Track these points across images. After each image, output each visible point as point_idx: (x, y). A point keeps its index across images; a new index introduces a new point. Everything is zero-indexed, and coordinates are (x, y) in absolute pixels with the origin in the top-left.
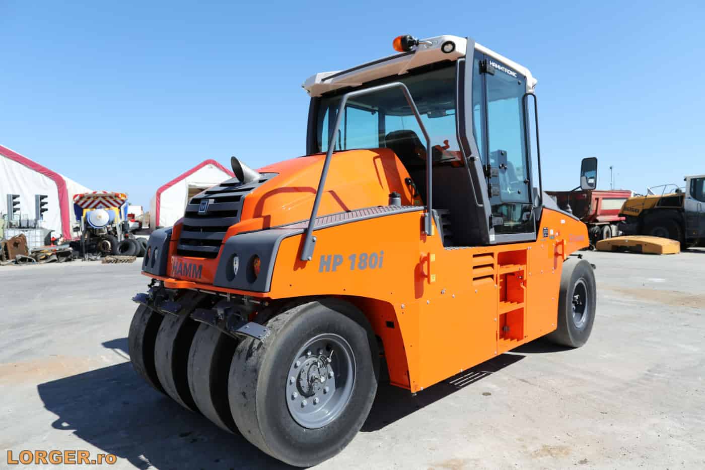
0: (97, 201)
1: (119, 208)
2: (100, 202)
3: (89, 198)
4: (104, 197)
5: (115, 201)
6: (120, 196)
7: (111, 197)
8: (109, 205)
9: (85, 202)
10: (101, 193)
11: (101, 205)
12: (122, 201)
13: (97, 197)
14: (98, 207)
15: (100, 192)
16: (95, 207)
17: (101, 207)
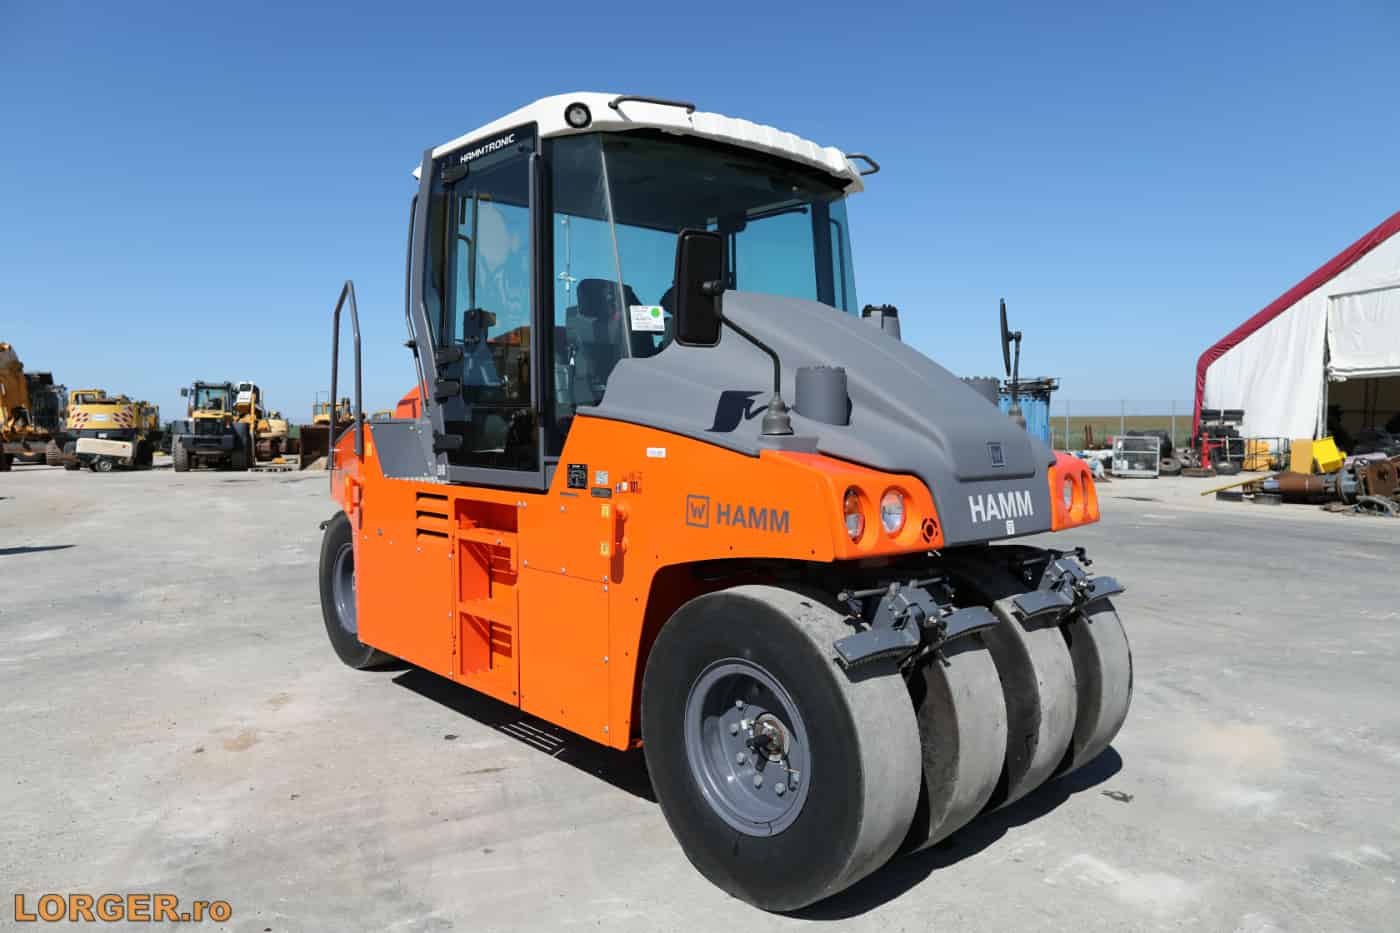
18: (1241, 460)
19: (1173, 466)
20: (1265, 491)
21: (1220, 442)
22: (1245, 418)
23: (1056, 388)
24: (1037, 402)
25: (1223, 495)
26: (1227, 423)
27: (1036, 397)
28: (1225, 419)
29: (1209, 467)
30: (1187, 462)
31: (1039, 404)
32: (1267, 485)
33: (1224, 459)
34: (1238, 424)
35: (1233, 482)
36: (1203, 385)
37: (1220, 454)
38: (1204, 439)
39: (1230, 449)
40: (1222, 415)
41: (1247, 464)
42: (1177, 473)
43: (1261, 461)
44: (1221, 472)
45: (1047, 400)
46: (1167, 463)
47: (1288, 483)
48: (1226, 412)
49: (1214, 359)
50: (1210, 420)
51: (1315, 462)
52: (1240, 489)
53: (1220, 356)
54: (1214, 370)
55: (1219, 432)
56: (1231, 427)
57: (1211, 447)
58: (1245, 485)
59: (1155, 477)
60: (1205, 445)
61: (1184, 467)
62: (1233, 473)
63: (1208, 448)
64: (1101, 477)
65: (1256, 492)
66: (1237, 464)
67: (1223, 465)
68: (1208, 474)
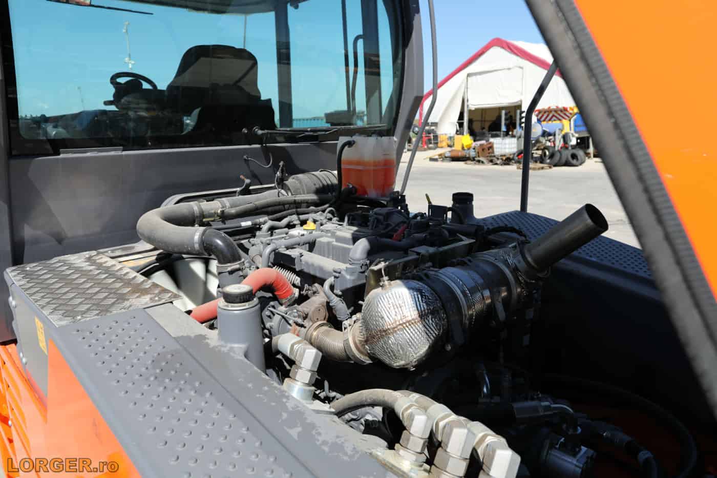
0: (551, 115)
1: (570, 120)
2: (553, 116)
3: (545, 112)
4: (556, 111)
5: (565, 114)
6: (569, 109)
7: (561, 111)
8: (560, 118)
9: (543, 115)
10: (555, 107)
11: (554, 118)
12: (571, 114)
13: (551, 111)
14: (553, 119)
15: (553, 107)
16: (550, 120)
17: (555, 120)
18: (437, 143)
20: (446, 157)
21: (429, 137)
22: (438, 125)
25: (432, 159)
26: (432, 128)
28: (431, 126)
29: (426, 147)
32: (446, 155)
33: (431, 143)
34: (436, 128)
35: (434, 153)
36: (422, 111)
37: (429, 141)
39: (433, 139)
41: (439, 145)
43: (444, 144)
44: (430, 149)
46: (409, 146)
47: (454, 154)
48: (432, 123)
49: (426, 99)
51: (463, 145)
52: (437, 157)
53: (428, 98)
55: (429, 132)
56: (433, 130)
57: (427, 138)
58: (440, 155)
60: (424, 138)
62: (435, 149)
65: (443, 157)
66: (436, 145)
67: (431, 146)
68: (425, 150)
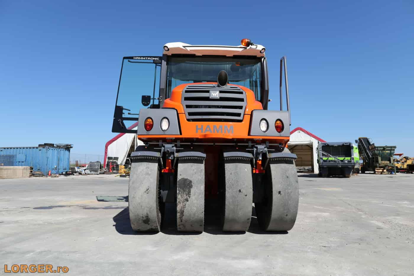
18: (118, 170)
19: (102, 172)
21: (113, 165)
23: (72, 147)
24: (66, 151)
26: (114, 161)
27: (66, 150)
29: (111, 172)
30: (106, 171)
31: (67, 152)
33: (114, 170)
34: (117, 161)
36: (107, 151)
37: (114, 168)
38: (110, 164)
39: (116, 167)
40: (113, 158)
42: (104, 173)
43: (123, 171)
44: (114, 173)
45: (69, 151)
48: (114, 158)
49: (110, 144)
50: (110, 160)
53: (111, 143)
54: (110, 147)
55: (113, 163)
59: (98, 174)
61: (105, 172)
62: (116, 174)
63: (111, 167)
64: (84, 174)
